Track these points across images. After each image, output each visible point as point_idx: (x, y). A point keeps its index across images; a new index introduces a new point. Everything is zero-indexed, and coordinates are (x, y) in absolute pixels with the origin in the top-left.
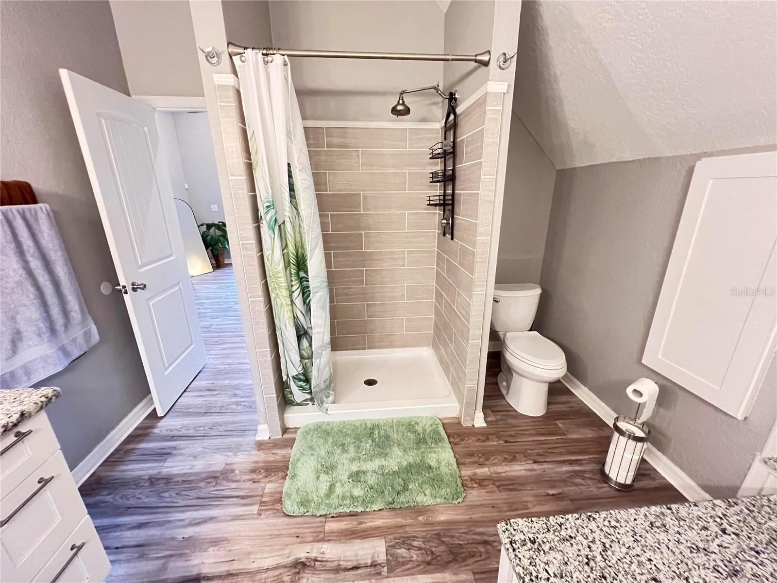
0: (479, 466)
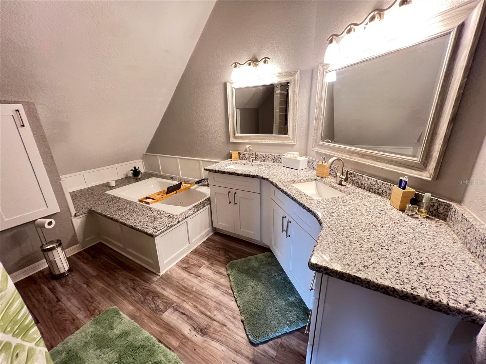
0: (76, 319)
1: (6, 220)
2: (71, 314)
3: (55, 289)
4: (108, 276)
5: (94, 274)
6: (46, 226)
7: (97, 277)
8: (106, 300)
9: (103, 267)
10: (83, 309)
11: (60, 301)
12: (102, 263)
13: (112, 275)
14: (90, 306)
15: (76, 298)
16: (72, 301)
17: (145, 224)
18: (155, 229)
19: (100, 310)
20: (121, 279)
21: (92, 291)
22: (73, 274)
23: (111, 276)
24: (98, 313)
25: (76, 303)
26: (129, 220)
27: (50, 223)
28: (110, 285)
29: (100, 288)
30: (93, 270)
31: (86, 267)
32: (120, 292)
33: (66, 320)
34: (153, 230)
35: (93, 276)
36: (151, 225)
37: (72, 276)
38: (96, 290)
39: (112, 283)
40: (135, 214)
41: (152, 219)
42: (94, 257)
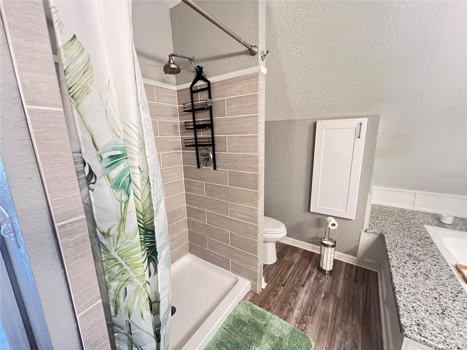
0: (292, 311)
1: (318, 206)
2: (295, 304)
3: (311, 276)
4: (343, 310)
5: (339, 295)
6: (330, 226)
7: (337, 301)
8: (318, 327)
9: (351, 298)
10: (302, 311)
11: (303, 287)
12: (354, 292)
13: (348, 313)
14: (307, 314)
15: (309, 297)
16: (306, 296)
17: (414, 305)
18: (418, 325)
19: (307, 328)
20: (348, 327)
21: (321, 305)
22: (329, 277)
23: (346, 314)
24: (303, 328)
25: (305, 301)
26: (401, 278)
27: (334, 225)
28: (335, 319)
29: (327, 311)
30: (342, 291)
31: (341, 281)
32: (332, 336)
33: (290, 304)
34: (414, 323)
35: (336, 295)
36: (422, 314)
37: (327, 278)
38: (324, 308)
39: (338, 320)
40: (421, 278)
41: (438, 308)
42: (356, 281)
